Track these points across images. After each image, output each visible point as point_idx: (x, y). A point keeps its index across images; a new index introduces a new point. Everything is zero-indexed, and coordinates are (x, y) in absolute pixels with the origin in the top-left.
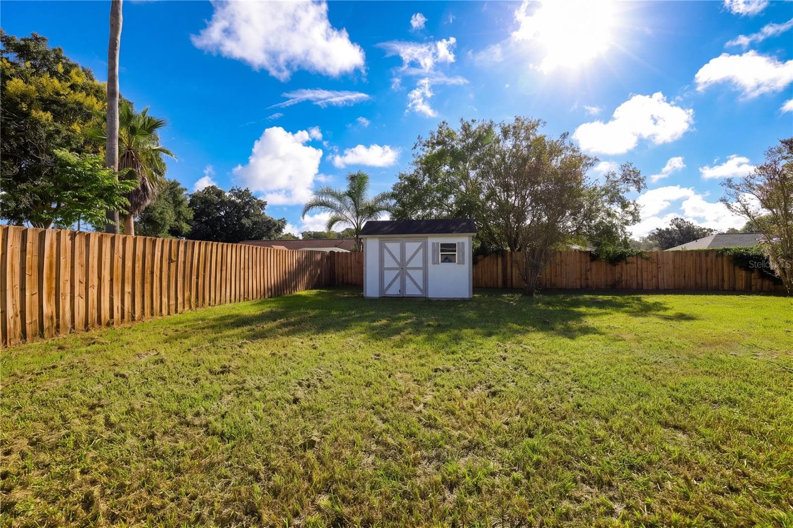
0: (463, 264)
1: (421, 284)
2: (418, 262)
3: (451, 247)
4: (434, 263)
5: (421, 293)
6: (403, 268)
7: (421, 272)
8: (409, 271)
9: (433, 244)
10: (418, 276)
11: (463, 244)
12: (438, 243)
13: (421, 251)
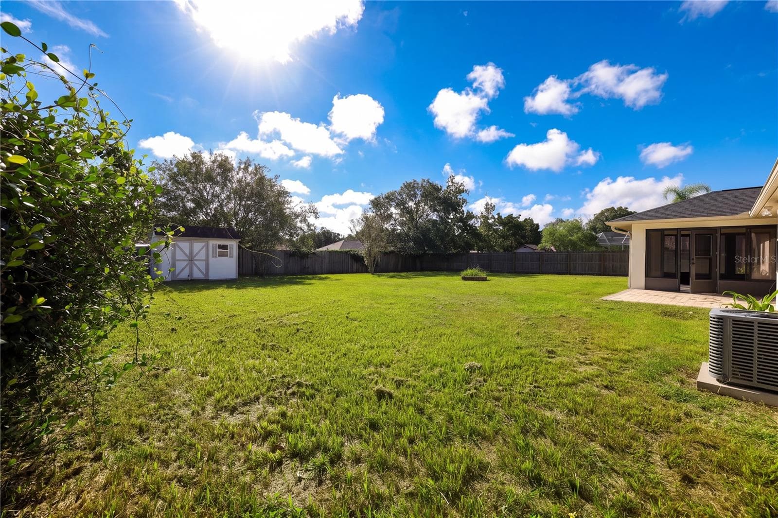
0: (232, 257)
1: (204, 271)
2: (202, 255)
3: (224, 247)
4: (213, 257)
5: (203, 277)
6: (191, 259)
7: (204, 263)
8: (196, 262)
9: (213, 244)
10: (202, 265)
11: (233, 245)
12: (216, 245)
13: (204, 249)
